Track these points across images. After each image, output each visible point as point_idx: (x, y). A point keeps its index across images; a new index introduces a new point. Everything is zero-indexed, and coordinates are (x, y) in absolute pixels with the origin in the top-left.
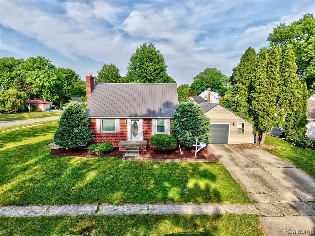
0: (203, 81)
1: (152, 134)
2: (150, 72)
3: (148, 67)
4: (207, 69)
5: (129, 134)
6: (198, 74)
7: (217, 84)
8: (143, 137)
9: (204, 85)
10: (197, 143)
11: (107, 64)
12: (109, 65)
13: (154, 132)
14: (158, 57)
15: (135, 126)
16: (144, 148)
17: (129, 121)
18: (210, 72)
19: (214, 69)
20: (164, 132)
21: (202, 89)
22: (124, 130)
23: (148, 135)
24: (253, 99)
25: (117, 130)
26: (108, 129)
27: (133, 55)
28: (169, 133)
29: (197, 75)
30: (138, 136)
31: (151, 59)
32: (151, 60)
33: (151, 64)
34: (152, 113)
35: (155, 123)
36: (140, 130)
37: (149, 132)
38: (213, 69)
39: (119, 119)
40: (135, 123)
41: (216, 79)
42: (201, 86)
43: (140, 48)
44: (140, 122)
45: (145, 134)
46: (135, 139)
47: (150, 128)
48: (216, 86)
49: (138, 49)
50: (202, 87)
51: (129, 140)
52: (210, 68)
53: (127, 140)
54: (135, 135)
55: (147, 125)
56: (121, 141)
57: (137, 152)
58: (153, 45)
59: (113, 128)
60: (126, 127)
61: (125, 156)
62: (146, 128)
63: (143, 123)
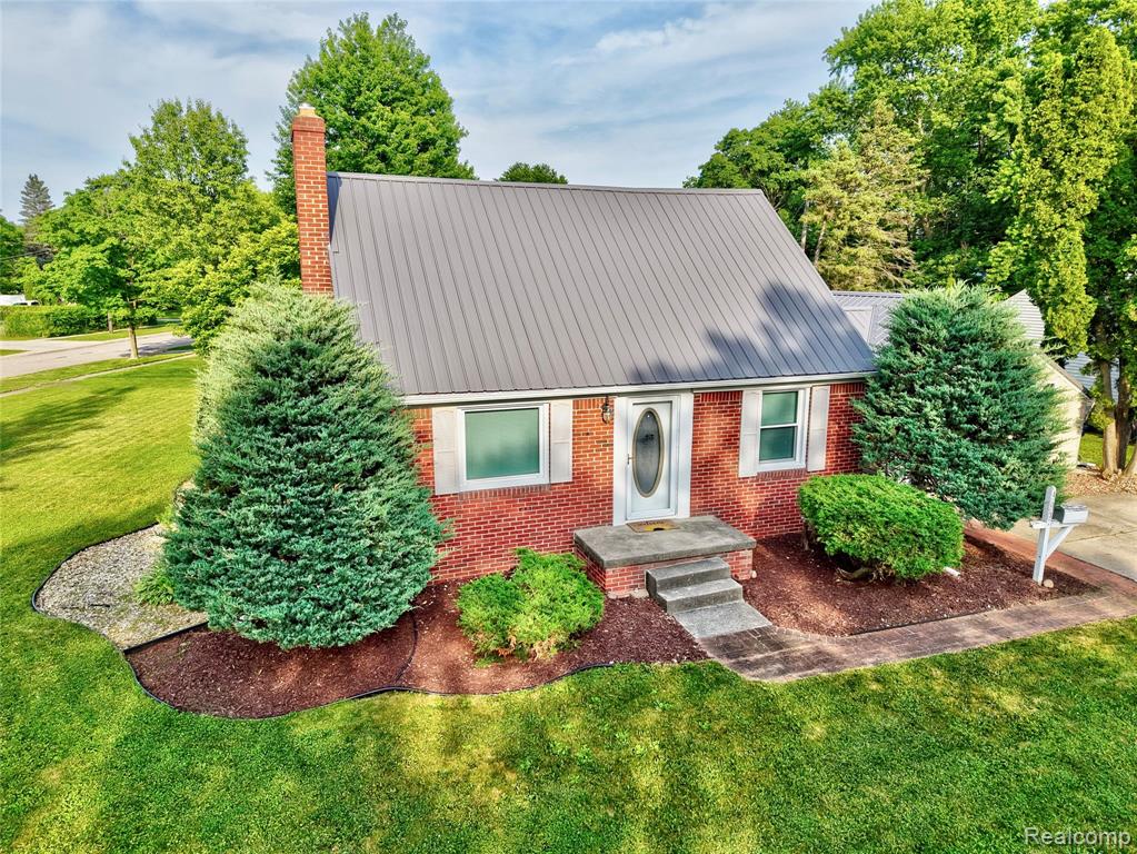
1: (740, 476)
2: (403, 152)
3: (391, 129)
5: (622, 485)
8: (693, 495)
10: (1049, 510)
12: (189, 108)
13: (749, 461)
14: (426, 87)
15: (648, 438)
16: (743, 562)
17: (619, 403)
20: (792, 455)
22: (592, 462)
23: (718, 483)
25: (558, 466)
26: (498, 465)
27: (307, 67)
28: (819, 461)
30: (661, 489)
32: (400, 99)
33: (404, 115)
35: (754, 408)
36: (679, 455)
37: (727, 462)
39: (570, 401)
40: (650, 415)
43: (341, 35)
44: (678, 414)
45: (704, 471)
46: (649, 508)
47: (732, 440)
49: (332, 38)
51: (618, 520)
52: (526, 166)
53: (609, 521)
54: (645, 484)
55: (715, 424)
56: (580, 533)
57: (731, 595)
58: (402, 26)
59: (530, 458)
60: (607, 444)
61: (697, 636)
62: (712, 440)
63: (697, 416)
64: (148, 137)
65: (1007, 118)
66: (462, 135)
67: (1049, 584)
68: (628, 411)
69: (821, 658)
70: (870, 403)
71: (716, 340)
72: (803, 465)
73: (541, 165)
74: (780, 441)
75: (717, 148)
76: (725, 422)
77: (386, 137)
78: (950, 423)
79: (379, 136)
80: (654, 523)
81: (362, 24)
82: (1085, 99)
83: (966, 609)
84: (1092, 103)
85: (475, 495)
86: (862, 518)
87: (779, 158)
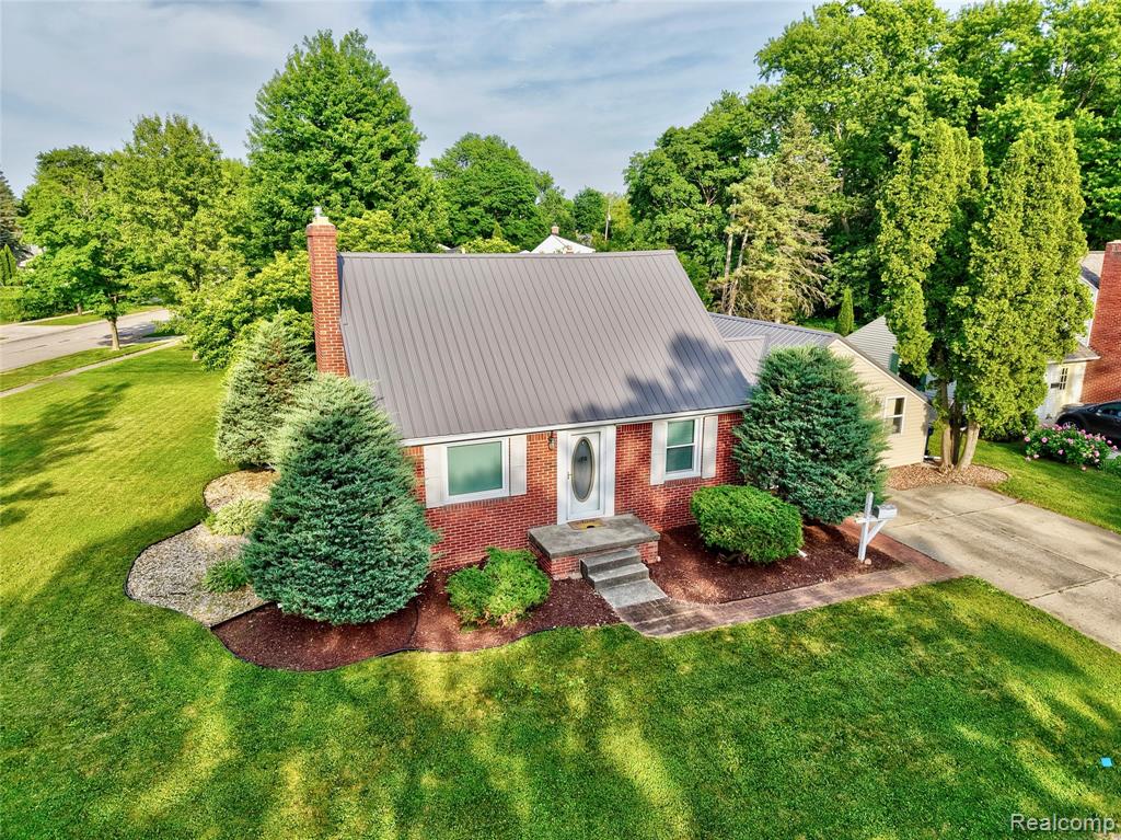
0: (472, 187)
1: (652, 484)
2: (368, 161)
3: (356, 141)
4: (468, 137)
5: (564, 493)
6: (438, 157)
7: (522, 201)
8: (617, 500)
9: (477, 204)
10: (869, 508)
11: (157, 119)
12: (168, 123)
13: (659, 473)
14: (386, 98)
15: (583, 457)
16: (651, 550)
17: (560, 435)
18: (482, 150)
19: (496, 138)
20: (690, 466)
21: (472, 217)
22: (541, 479)
23: (636, 489)
24: (971, 321)
25: (516, 484)
26: (474, 483)
27: (275, 79)
28: (711, 470)
29: (434, 162)
30: (593, 495)
31: (361, 106)
32: (363, 111)
33: (367, 127)
34: (646, 392)
35: (662, 434)
36: (606, 470)
37: (642, 475)
38: (493, 140)
39: (525, 437)
40: (585, 443)
41: (516, 179)
42: (464, 206)
43: (306, 50)
44: (604, 440)
45: (626, 483)
46: (585, 510)
47: (645, 458)
48: (520, 206)
49: (299, 53)
50: (470, 209)
51: (561, 520)
52: (478, 136)
53: (554, 521)
54: (581, 492)
55: (632, 447)
56: (533, 531)
57: (640, 576)
58: (362, 40)
59: (496, 479)
60: (553, 465)
61: (614, 607)
62: (630, 458)
63: (619, 442)
64: (130, 150)
65: (911, 131)
66: (421, 139)
67: (869, 562)
68: (568, 439)
69: (700, 620)
70: (745, 432)
71: (634, 383)
72: (699, 474)
73: (492, 135)
74: (681, 457)
75: (657, 144)
76: (640, 445)
77: (351, 148)
78: (800, 448)
79: (345, 147)
80: (587, 521)
81: (326, 40)
82: (927, 178)
83: (805, 582)
84: (931, 181)
85: (456, 507)
86: (729, 522)
87: (713, 157)
